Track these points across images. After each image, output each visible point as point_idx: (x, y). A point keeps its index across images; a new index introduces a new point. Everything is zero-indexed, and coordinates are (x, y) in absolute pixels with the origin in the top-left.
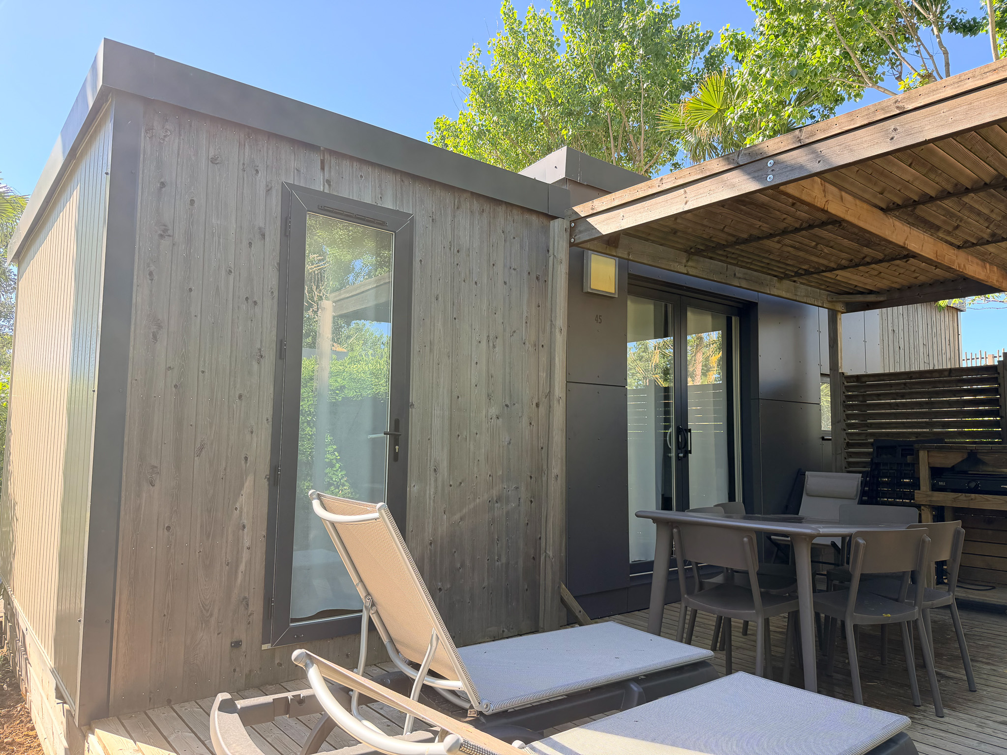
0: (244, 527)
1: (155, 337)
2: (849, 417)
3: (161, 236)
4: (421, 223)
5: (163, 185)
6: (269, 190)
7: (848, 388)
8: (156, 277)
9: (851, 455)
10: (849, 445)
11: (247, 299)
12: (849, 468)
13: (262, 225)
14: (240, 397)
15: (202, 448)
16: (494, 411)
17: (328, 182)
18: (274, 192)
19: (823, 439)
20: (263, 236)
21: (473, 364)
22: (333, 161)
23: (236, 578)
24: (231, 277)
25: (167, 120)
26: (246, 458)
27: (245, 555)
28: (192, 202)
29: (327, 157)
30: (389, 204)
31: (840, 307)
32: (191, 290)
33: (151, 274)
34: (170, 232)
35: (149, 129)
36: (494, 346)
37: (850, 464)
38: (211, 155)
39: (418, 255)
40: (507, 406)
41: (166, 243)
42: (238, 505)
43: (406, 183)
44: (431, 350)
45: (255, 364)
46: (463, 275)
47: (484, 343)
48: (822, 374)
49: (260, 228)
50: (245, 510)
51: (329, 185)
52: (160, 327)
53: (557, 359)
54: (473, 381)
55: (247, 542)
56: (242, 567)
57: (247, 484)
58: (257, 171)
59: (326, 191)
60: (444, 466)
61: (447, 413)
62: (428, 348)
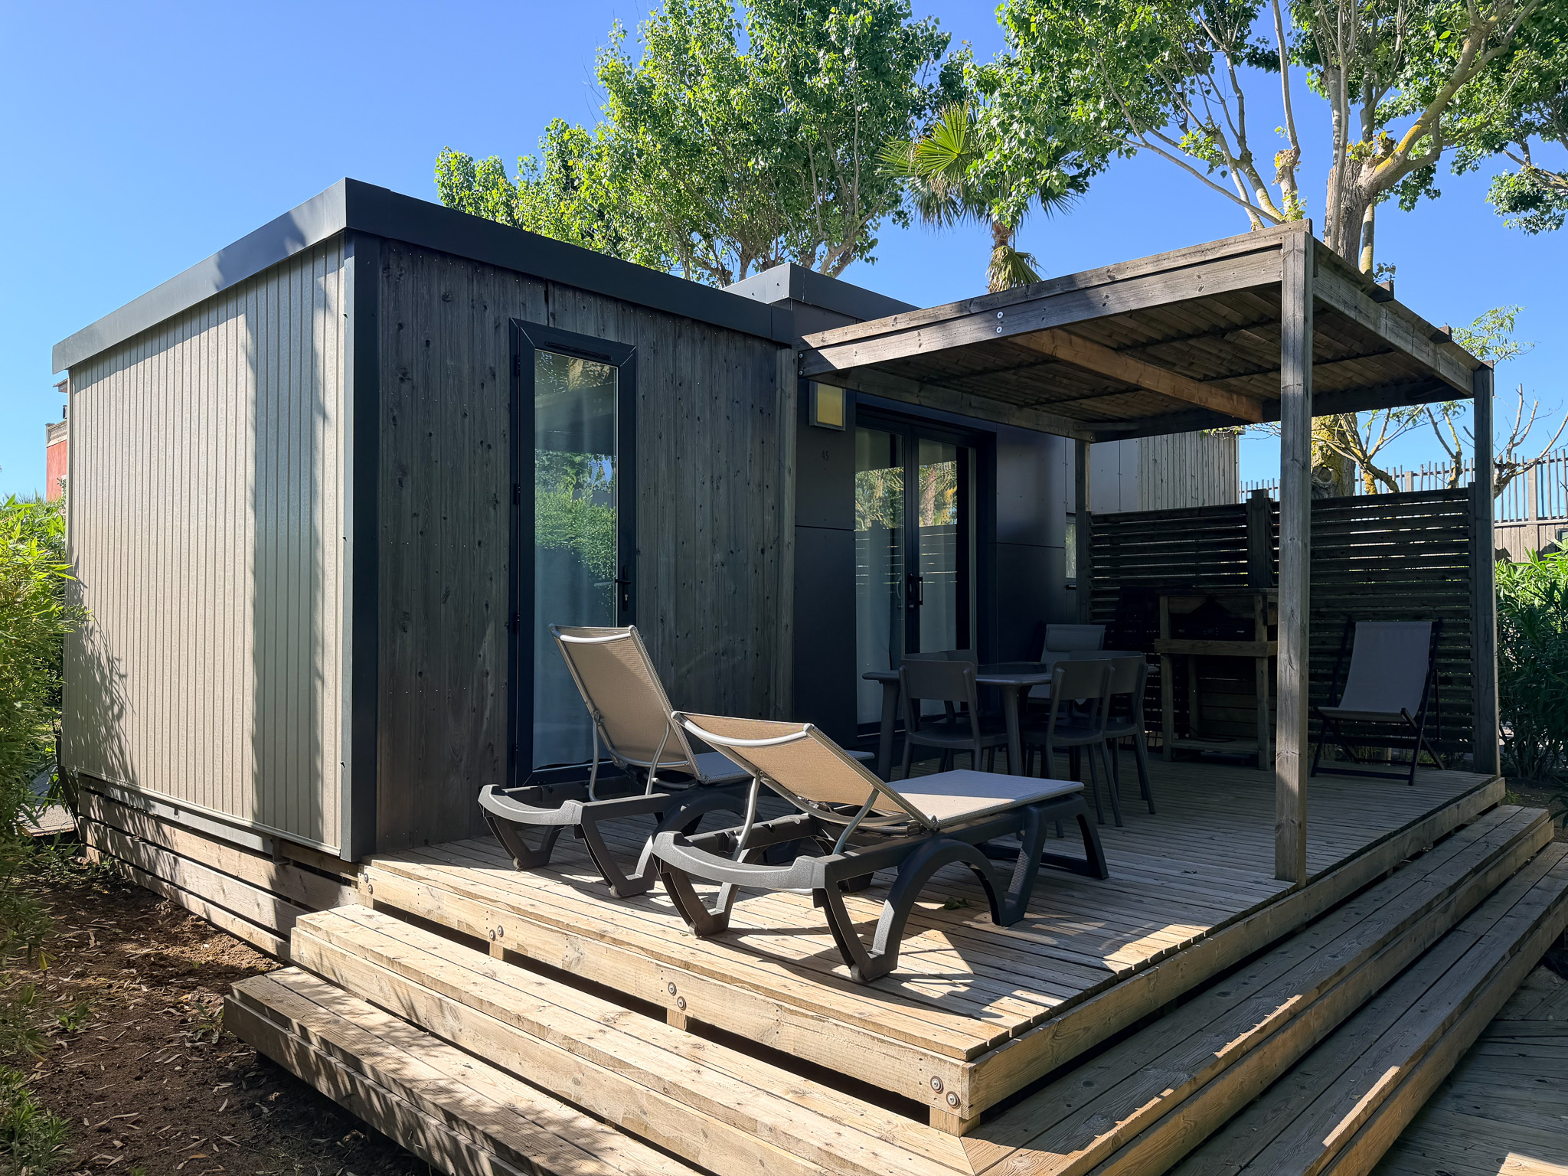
0: (487, 674)
1: (400, 482)
2: (1095, 562)
3: (402, 380)
4: (644, 356)
5: (401, 326)
6: (497, 327)
7: (1096, 530)
8: (399, 423)
9: (1096, 605)
10: (1095, 594)
11: (482, 442)
12: (1095, 618)
13: (492, 365)
14: (479, 543)
15: (447, 595)
16: (719, 557)
17: (553, 315)
18: (502, 329)
19: (1067, 587)
20: (494, 375)
21: (698, 508)
22: (557, 293)
23: (482, 725)
24: (467, 420)
25: (401, 258)
26: (487, 605)
27: (489, 702)
28: (428, 342)
29: (550, 288)
30: (611, 337)
31: (1088, 436)
32: (430, 434)
33: (394, 419)
34: (409, 376)
35: (387, 268)
36: (718, 488)
37: (1095, 615)
38: (443, 291)
39: (641, 391)
40: (732, 552)
41: (406, 386)
42: (481, 653)
43: (627, 312)
44: (656, 492)
45: (491, 509)
46: (685, 410)
47: (708, 484)
48: (1068, 514)
49: (491, 368)
50: (488, 657)
51: (554, 319)
52: (405, 473)
53: (786, 502)
54: (698, 526)
55: (491, 690)
56: (487, 714)
57: (488, 632)
58: (485, 307)
59: (551, 325)
60: (671, 615)
61: (672, 561)
62: (652, 491)
